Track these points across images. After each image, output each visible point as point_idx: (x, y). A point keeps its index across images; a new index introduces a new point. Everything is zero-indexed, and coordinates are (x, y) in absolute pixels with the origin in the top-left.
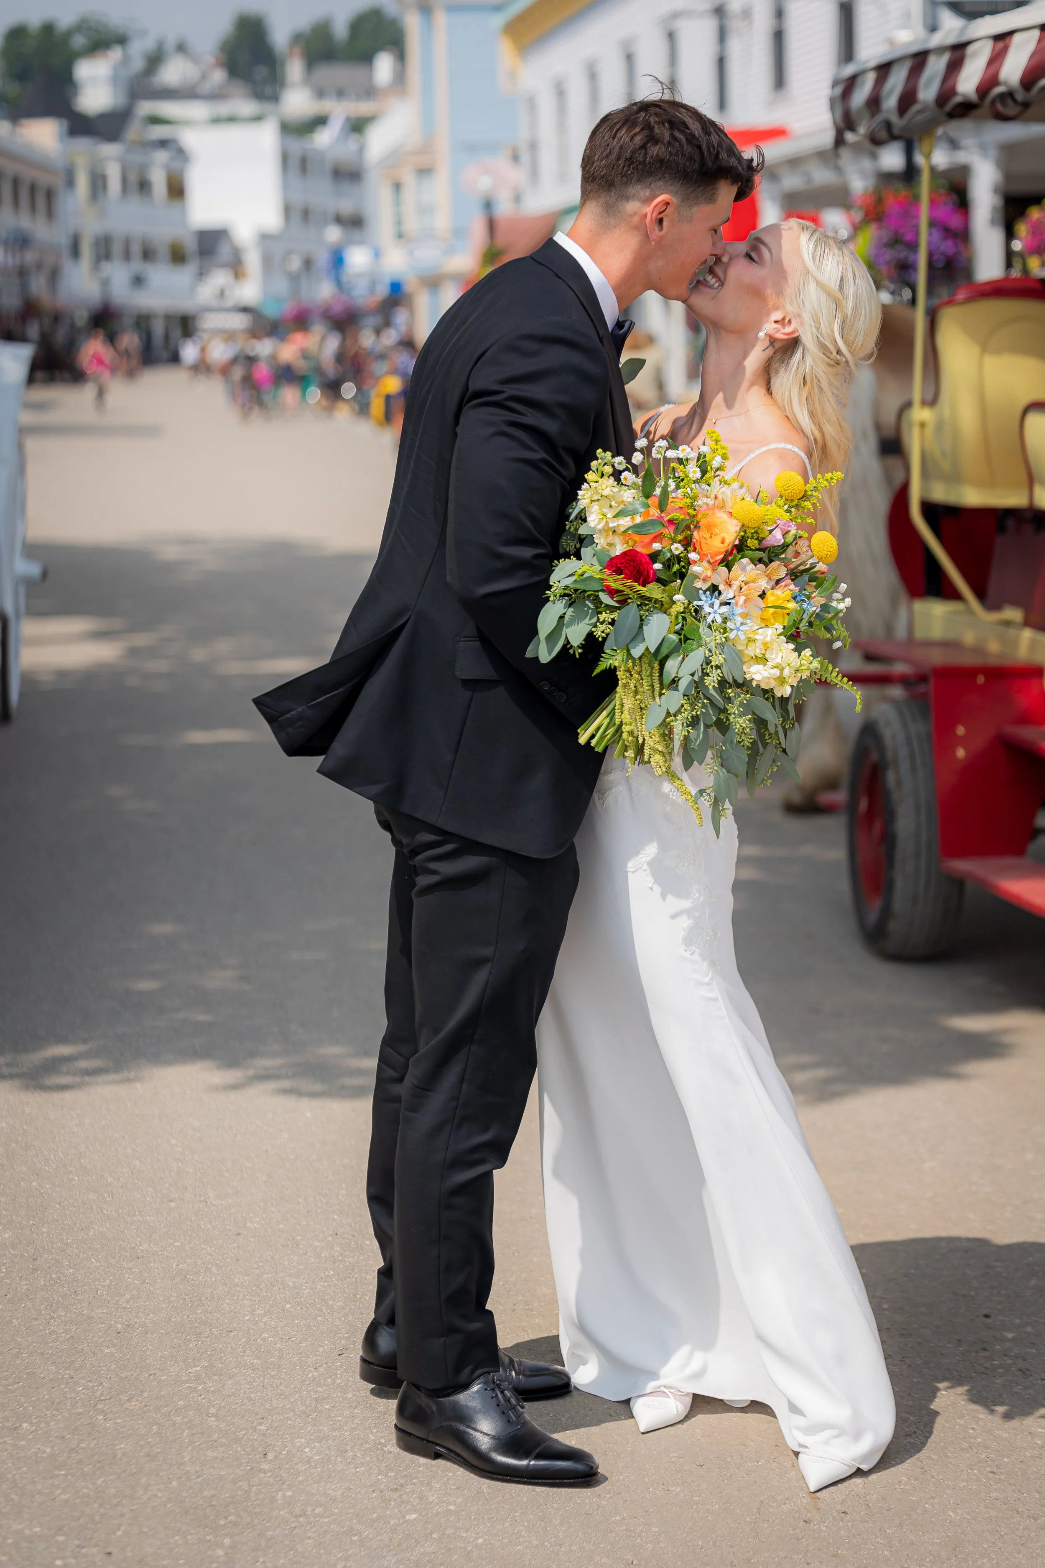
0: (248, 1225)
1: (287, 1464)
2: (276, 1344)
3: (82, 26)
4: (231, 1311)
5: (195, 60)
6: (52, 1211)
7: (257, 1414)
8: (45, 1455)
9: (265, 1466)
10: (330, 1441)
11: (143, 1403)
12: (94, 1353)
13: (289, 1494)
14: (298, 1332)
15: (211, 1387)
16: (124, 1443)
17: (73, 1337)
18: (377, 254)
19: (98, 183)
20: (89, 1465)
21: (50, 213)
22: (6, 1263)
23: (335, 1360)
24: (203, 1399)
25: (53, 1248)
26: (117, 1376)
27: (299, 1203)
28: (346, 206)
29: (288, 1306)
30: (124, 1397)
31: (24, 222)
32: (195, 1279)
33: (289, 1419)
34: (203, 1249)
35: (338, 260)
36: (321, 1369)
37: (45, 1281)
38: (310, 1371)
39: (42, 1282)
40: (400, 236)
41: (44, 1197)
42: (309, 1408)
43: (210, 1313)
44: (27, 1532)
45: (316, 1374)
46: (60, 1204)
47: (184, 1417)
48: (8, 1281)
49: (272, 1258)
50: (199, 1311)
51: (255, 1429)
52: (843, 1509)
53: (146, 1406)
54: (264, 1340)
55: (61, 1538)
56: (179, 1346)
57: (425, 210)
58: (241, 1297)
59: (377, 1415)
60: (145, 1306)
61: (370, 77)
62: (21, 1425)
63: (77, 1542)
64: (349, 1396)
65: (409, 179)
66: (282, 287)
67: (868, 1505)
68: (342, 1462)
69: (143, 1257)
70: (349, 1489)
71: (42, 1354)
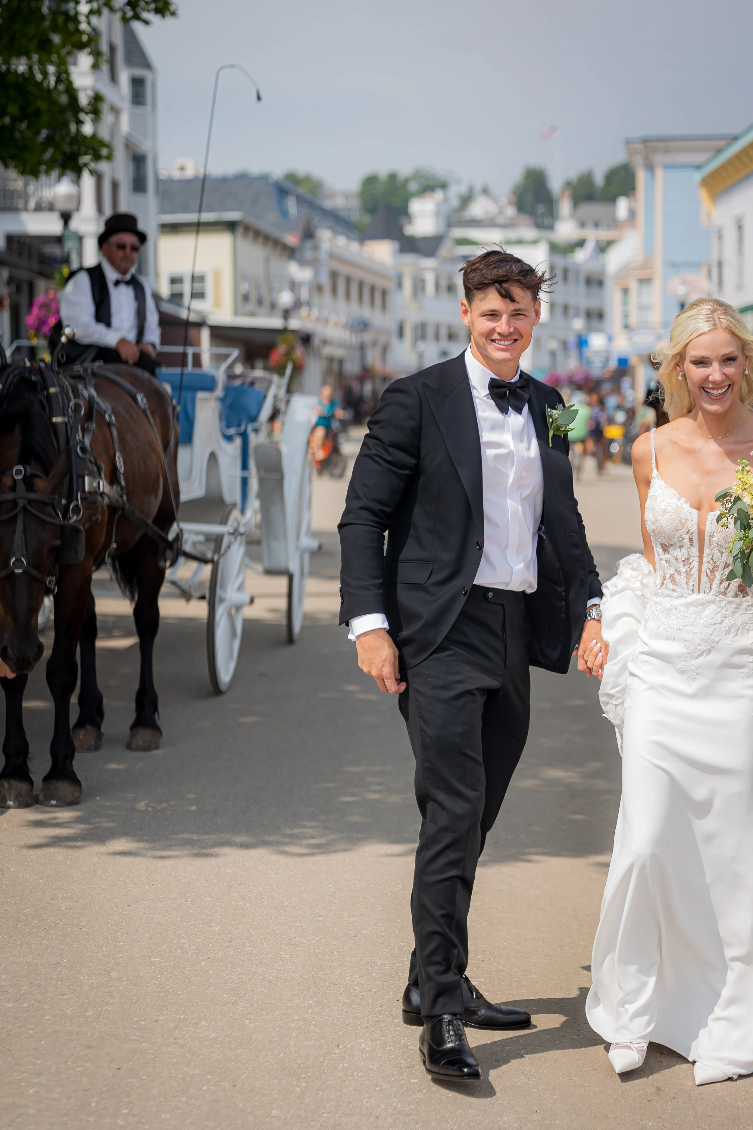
0: (363, 931)
1: (350, 1051)
2: (361, 992)
3: (417, 175)
4: (339, 975)
5: (495, 199)
6: (247, 918)
7: (339, 1026)
8: (211, 1037)
9: (337, 1051)
10: (378, 1042)
11: (274, 1016)
12: (252, 990)
13: (346, 1065)
14: (376, 987)
15: (316, 1011)
16: (258, 1035)
17: (242, 982)
18: (610, 339)
19: (419, 286)
20: (235, 1043)
21: (384, 306)
22: (212, 942)
23: (394, 1003)
24: (310, 1016)
25: (242, 936)
26: (263, 1002)
27: (397, 922)
28: (592, 303)
29: (374, 974)
30: (264, 1013)
31: (366, 312)
32: (323, 957)
33: (357, 1029)
34: (332, 942)
35: (582, 343)
36: (384, 1007)
37: (233, 953)
38: (377, 1007)
39: (232, 953)
40: (626, 327)
41: (244, 910)
42: (371, 1025)
43: (327, 974)
44: (191, 1073)
45: (380, 1009)
46: (253, 914)
47: (296, 1025)
48: (212, 951)
49: (372, 949)
50: (320, 974)
51: (336, 1033)
52: (674, 1096)
53: (275, 1018)
54: (355, 990)
55: (209, 1077)
56: (304, 990)
57: (643, 308)
58: (347, 968)
59: (410, 1031)
60: (289, 969)
61: (614, 212)
62: (201, 1022)
63: (217, 1079)
64: (396, 1021)
65: (633, 286)
66: (546, 361)
67: (690, 1096)
68: (381, 1052)
69: (295, 944)
70: (382, 1065)
71: (222, 989)
